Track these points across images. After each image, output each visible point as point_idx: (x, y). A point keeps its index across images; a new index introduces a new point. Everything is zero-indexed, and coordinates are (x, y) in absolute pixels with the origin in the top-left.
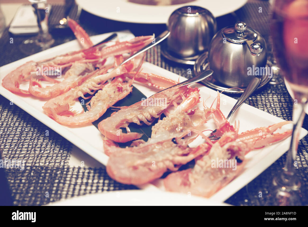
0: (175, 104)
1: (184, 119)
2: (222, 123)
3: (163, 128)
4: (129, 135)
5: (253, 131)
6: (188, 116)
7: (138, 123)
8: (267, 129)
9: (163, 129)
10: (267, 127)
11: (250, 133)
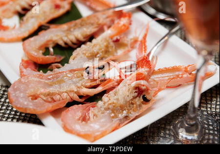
0: (105, 28)
1: (107, 47)
2: (140, 56)
3: (83, 54)
4: (47, 58)
5: (170, 69)
6: (112, 44)
7: (63, 45)
8: (186, 68)
9: (83, 56)
10: (187, 66)
11: (167, 70)
